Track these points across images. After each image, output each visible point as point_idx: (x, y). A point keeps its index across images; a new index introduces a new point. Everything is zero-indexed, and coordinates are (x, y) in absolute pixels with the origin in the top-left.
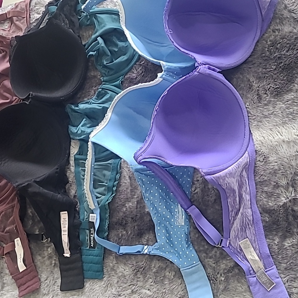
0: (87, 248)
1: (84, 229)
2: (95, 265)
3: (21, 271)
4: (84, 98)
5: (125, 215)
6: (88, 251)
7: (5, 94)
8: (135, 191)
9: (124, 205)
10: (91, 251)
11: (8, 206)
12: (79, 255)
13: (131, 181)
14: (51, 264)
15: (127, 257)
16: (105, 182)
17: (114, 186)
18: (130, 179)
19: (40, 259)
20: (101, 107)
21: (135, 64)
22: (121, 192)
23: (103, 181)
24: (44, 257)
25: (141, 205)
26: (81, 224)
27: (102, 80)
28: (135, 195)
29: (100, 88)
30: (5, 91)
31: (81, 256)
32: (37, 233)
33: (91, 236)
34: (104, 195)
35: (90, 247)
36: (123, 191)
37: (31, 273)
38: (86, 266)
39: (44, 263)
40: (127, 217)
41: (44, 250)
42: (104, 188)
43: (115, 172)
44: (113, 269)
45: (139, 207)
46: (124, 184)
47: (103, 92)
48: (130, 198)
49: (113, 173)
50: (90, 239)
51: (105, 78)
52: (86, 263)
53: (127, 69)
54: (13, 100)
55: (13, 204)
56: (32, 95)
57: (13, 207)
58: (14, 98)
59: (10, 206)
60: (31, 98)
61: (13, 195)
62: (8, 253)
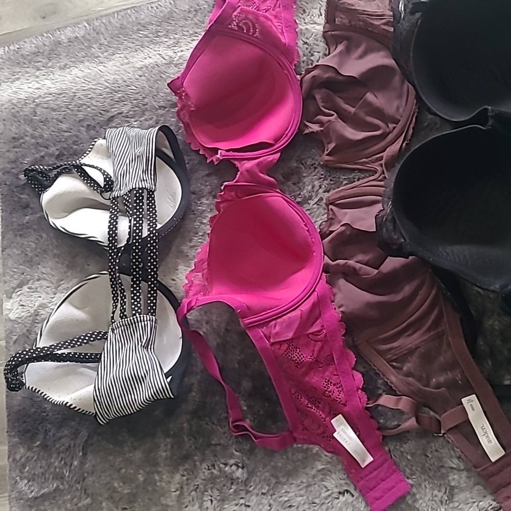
3: (493, 460)
11: (429, 335)
32: (508, 383)
54: (388, 130)
55: (439, 330)
56: (492, 110)
57: (440, 337)
58: (391, 126)
59: (433, 335)
60: (491, 117)
61: (436, 312)
62: (456, 426)
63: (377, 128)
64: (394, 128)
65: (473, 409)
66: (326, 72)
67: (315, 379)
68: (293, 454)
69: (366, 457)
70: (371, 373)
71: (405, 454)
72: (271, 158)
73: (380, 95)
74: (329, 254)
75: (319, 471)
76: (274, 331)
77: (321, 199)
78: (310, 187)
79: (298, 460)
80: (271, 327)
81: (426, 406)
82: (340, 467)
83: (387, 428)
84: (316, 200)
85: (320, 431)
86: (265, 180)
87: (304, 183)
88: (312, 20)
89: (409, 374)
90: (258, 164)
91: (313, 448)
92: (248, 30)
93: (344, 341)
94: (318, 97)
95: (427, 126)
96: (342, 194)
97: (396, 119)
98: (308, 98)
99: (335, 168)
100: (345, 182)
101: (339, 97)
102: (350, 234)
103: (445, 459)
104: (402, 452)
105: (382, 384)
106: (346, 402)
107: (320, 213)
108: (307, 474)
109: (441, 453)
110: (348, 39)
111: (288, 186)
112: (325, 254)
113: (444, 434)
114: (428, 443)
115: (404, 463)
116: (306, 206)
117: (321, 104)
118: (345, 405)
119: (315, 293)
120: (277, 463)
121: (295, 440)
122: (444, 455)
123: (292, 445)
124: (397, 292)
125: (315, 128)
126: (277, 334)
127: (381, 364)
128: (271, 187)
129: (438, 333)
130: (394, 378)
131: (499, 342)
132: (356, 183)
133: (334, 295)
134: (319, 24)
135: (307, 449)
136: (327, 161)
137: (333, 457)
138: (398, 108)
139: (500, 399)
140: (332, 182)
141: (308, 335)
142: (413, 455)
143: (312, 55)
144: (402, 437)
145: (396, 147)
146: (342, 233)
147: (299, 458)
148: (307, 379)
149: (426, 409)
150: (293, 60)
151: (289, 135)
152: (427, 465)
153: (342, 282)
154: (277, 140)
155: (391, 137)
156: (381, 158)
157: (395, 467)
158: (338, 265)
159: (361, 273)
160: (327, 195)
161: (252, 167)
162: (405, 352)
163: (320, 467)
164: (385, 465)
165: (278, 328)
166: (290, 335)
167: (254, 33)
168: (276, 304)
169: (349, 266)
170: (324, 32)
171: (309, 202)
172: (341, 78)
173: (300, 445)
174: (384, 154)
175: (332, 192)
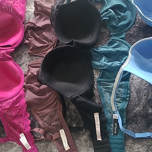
0: (112, 135)
1: (109, 123)
2: (119, 145)
3: (66, 150)
4: (99, 45)
5: (135, 115)
6: (113, 137)
7: (43, 40)
8: (141, 100)
9: (134, 109)
10: (115, 137)
11: (52, 110)
12: (107, 139)
13: (137, 94)
14: (87, 145)
15: (140, 140)
16: (121, 95)
17: (127, 97)
18: (137, 93)
19: (78, 142)
20: (116, 50)
21: (132, 26)
22: (131, 101)
23: (119, 94)
24: (82, 141)
25: (146, 109)
26: (108, 120)
27: (112, 34)
28: (140, 103)
29: (111, 39)
30: (43, 39)
31: (109, 139)
32: (74, 126)
33: (115, 127)
34: (120, 103)
35: (114, 134)
36: (133, 100)
37: (74, 151)
38: (112, 146)
39: (82, 144)
40: (137, 116)
41: (81, 137)
42: (120, 98)
43: (127, 89)
44: (131, 147)
45: (144, 110)
46: (132, 96)
47: (113, 41)
48: (137, 104)
49: (125, 90)
50: (114, 129)
51: (113, 34)
52: (112, 144)
53: (127, 29)
54: (49, 44)
55: (56, 108)
56: (75, 41)
57: (56, 110)
58: (50, 43)
59: (54, 110)
60: (74, 43)
61: (55, 103)
62: (56, 139)
63: (45, 43)
64: (51, 44)
65: (62, 134)
66: (32, 24)
67: (16, 121)
68: (8, 145)
69: (29, 147)
70: (34, 120)
71: (41, 147)
72: (11, 50)
73: (47, 33)
74: (26, 82)
75: (15, 150)
76: (3, 105)
77: (27, 64)
78: (24, 60)
79: (9, 147)
80: (2, 104)
81: (49, 132)
82: (21, 149)
83: (37, 138)
84: (25, 64)
85: (16, 138)
86: (8, 57)
87: (22, 59)
88: (31, 8)
89: (45, 122)
90: (6, 52)
91: (14, 143)
92: (9, 9)
93: (26, 110)
94: (29, 32)
95: (61, 44)
96: (33, 63)
97: (51, 41)
98: (26, 32)
99: (32, 55)
100: (35, 59)
101: (35, 33)
102: (33, 76)
103: (53, 149)
104: (40, 146)
105: (37, 124)
106: (25, 129)
107: (26, 69)
108: (11, 151)
109: (52, 147)
110: (41, 15)
111: (18, 59)
112: (25, 81)
113: (53, 141)
114: (48, 143)
115: (41, 150)
116: (22, 66)
117: (29, 34)
118: (24, 130)
119: (19, 94)
120: (2, 147)
121: (9, 140)
122: (53, 148)
123: (8, 142)
124: (45, 95)
125: (27, 41)
126: (4, 106)
127: (37, 118)
128: (10, 59)
129: (55, 109)
130: (41, 122)
131: (73, 113)
132: (38, 60)
133: (25, 95)
134: (33, 9)
135: (12, 143)
136: (29, 52)
137: (20, 146)
138: (53, 38)
139: (71, 131)
140: (31, 59)
141: (15, 107)
142: (43, 147)
143: (30, 19)
144: (41, 141)
145: (50, 50)
146: (30, 75)
147: (10, 146)
148: (13, 121)
149: (49, 133)
150: (23, 19)
151: (18, 43)
152: (47, 150)
153: (28, 91)
154: (14, 44)
155: (49, 46)
156: (46, 53)
157: (37, 151)
158: (27, 85)
159: (34, 88)
160: (29, 63)
161: (4, 52)
162: (45, 114)
163: (15, 149)
164: (34, 150)
165: (5, 104)
166: (8, 107)
167: (10, 10)
168: (6, 97)
169: (31, 86)
170: (34, 12)
171: (23, 65)
172: (36, 27)
173: (10, 142)
174: (47, 52)
175: (31, 62)
